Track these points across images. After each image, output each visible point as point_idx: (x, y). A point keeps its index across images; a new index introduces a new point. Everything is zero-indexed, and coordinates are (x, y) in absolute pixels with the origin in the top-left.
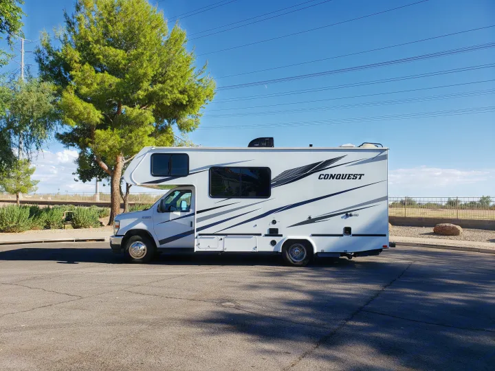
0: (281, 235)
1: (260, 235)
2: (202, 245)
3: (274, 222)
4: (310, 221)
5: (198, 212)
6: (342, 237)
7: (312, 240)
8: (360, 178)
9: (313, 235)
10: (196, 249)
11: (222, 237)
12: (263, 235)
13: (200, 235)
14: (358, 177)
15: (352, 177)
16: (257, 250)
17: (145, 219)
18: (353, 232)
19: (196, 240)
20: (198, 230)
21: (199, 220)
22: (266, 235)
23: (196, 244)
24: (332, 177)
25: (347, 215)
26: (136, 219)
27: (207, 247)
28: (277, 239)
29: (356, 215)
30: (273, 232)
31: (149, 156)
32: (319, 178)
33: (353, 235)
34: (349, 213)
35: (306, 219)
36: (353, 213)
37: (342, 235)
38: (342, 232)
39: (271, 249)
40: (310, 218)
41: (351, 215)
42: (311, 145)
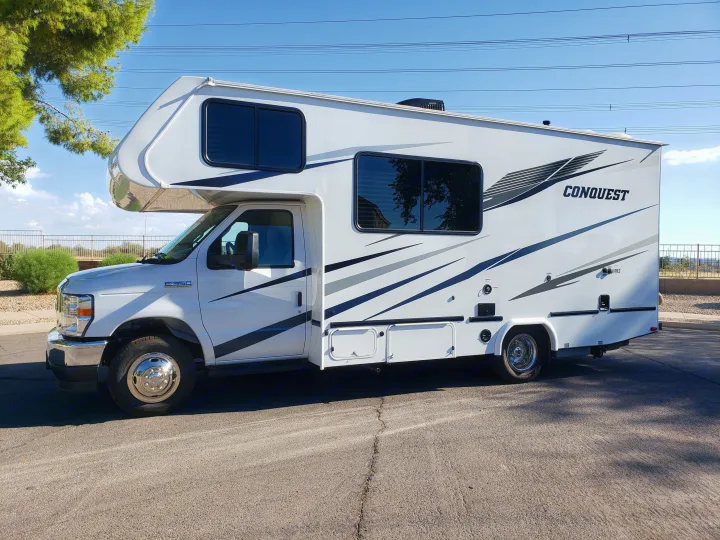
0: (500, 319)
1: (460, 319)
2: (340, 351)
3: (487, 289)
4: (550, 284)
5: (329, 268)
6: (596, 316)
7: (552, 325)
8: (623, 199)
9: (553, 315)
10: (325, 363)
11: (383, 328)
12: (466, 318)
13: (333, 325)
14: (621, 195)
15: (613, 195)
16: (456, 354)
17: (172, 288)
18: (613, 304)
19: (324, 340)
20: (330, 313)
21: (333, 288)
22: (472, 320)
23: (325, 348)
24: (585, 192)
25: (604, 270)
26: (146, 289)
27: (349, 354)
28: (492, 327)
29: (617, 271)
30: (486, 312)
31: (195, 104)
32: (565, 195)
33: (613, 311)
34: (607, 268)
35: (542, 281)
36: (613, 267)
37: (595, 312)
38: (595, 307)
39: (479, 349)
40: (548, 278)
41: (610, 272)
42: (547, 123)
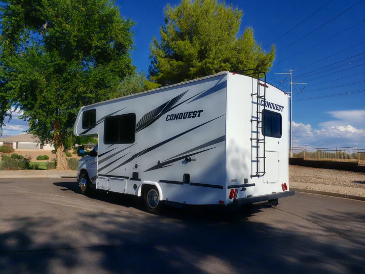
0: (140, 180)
1: (127, 178)
2: (100, 184)
3: (136, 166)
4: (160, 166)
5: (99, 156)
6: (182, 185)
8: (199, 116)
9: (161, 181)
10: (97, 187)
11: (109, 178)
12: (129, 178)
13: (99, 175)
14: (198, 114)
15: (192, 115)
16: (126, 192)
18: (191, 181)
19: (97, 179)
20: (99, 170)
21: (100, 162)
22: (131, 179)
23: (97, 182)
24: (176, 117)
25: (187, 159)
27: (102, 186)
28: (137, 183)
29: (195, 160)
31: (82, 114)
34: (188, 158)
35: (156, 164)
36: (192, 157)
37: (182, 183)
38: (182, 180)
40: (159, 162)
41: (190, 160)
